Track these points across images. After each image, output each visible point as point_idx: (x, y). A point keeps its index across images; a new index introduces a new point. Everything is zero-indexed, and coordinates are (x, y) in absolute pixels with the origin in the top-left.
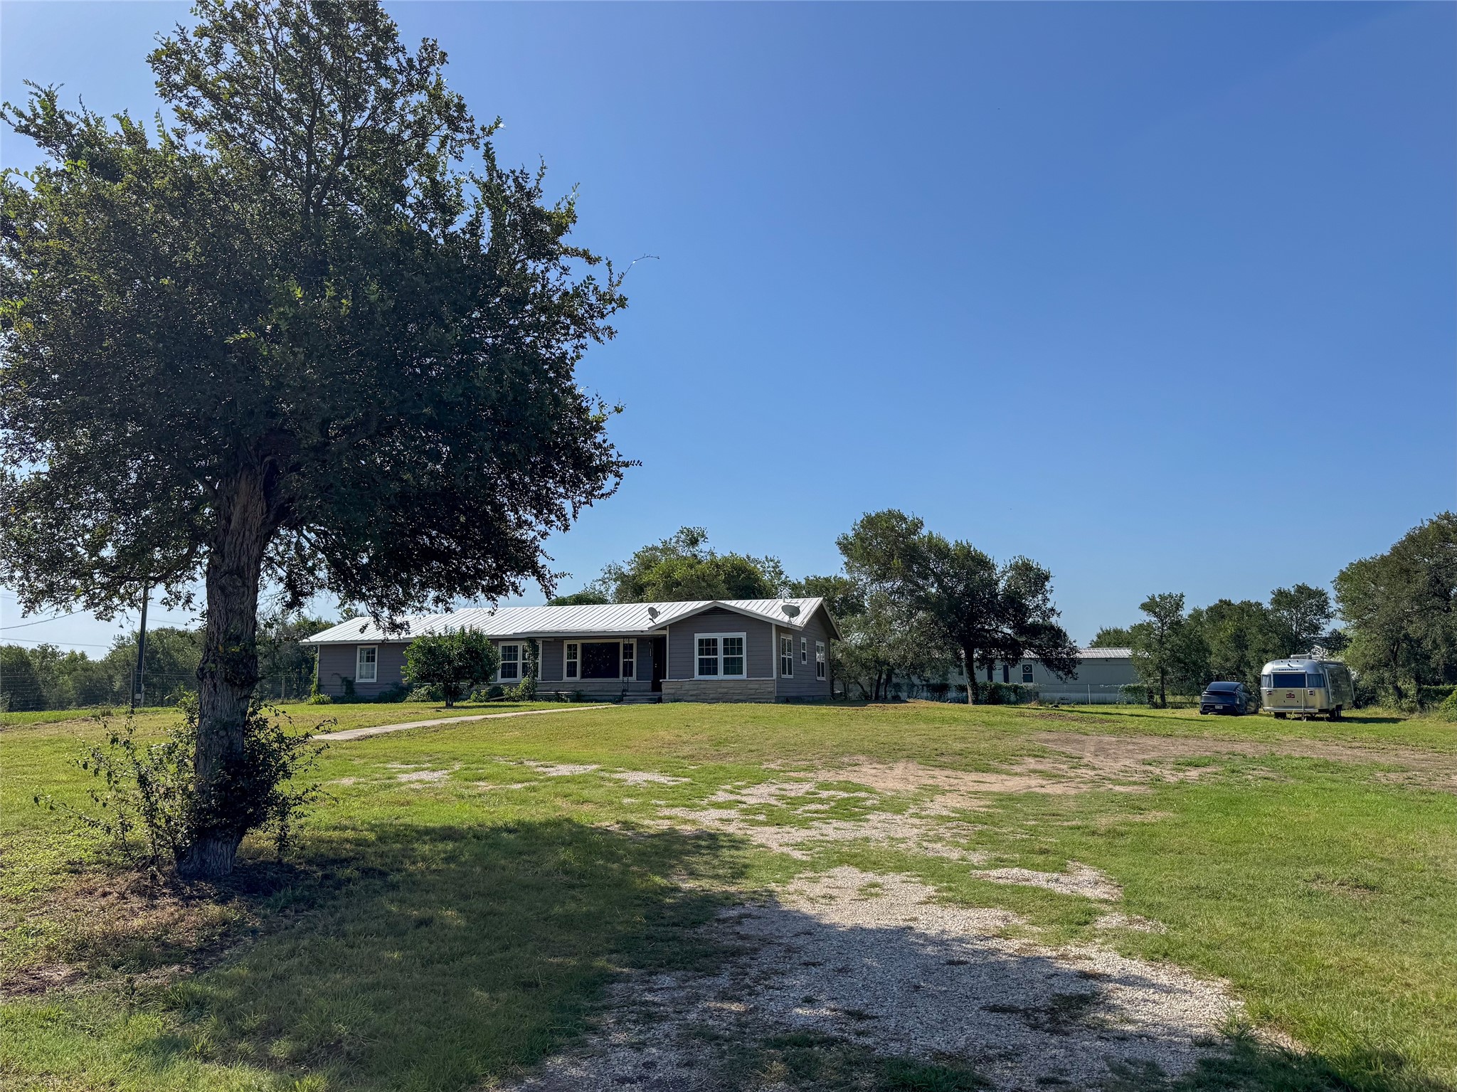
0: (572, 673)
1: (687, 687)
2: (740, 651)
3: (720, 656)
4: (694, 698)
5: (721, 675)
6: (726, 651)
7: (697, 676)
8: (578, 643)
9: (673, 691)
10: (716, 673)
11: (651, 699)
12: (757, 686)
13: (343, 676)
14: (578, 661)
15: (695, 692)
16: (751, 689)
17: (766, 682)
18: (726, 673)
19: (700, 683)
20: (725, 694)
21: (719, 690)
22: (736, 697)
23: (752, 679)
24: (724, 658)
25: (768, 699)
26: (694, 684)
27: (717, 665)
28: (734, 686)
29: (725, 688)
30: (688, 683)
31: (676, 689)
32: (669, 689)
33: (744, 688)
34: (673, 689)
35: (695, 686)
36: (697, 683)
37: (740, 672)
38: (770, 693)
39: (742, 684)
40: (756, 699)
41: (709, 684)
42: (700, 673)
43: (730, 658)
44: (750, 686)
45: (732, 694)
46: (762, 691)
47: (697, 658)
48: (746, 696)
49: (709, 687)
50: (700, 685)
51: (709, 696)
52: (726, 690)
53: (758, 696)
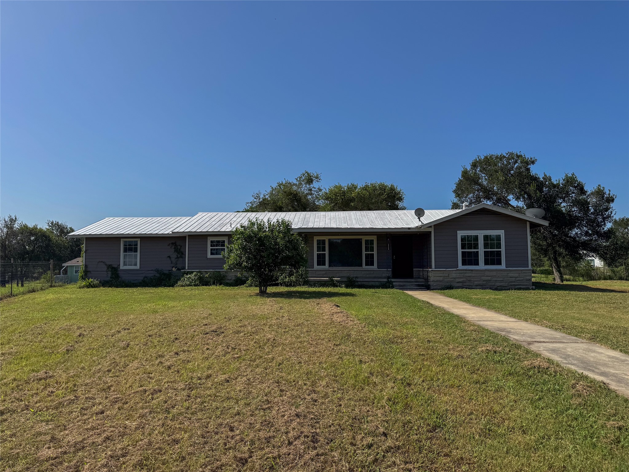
0: (321, 262)
1: (454, 275)
2: (499, 246)
3: (481, 250)
4: (460, 285)
5: (482, 266)
6: (486, 246)
7: (460, 266)
8: (326, 239)
9: (441, 279)
10: (477, 264)
11: (419, 285)
12: (517, 275)
13: (108, 263)
14: (327, 252)
15: (461, 280)
16: (511, 277)
17: (524, 271)
18: (486, 263)
19: (465, 271)
20: (489, 281)
21: (482, 278)
22: (499, 284)
23: (511, 269)
24: (484, 251)
25: (527, 285)
26: (460, 273)
27: (478, 257)
28: (495, 275)
29: (487, 276)
30: (454, 271)
31: (444, 277)
32: (437, 278)
33: (503, 277)
34: (441, 276)
35: (460, 274)
36: (462, 272)
37: (499, 263)
38: (528, 280)
39: (501, 272)
40: (516, 285)
41: (473, 273)
42: (464, 263)
43: (490, 251)
44: (509, 274)
45: (495, 282)
46: (521, 279)
47: (460, 251)
48: (507, 283)
49: (473, 275)
50: (465, 273)
51: (473, 283)
52: (489, 278)
53: (518, 283)
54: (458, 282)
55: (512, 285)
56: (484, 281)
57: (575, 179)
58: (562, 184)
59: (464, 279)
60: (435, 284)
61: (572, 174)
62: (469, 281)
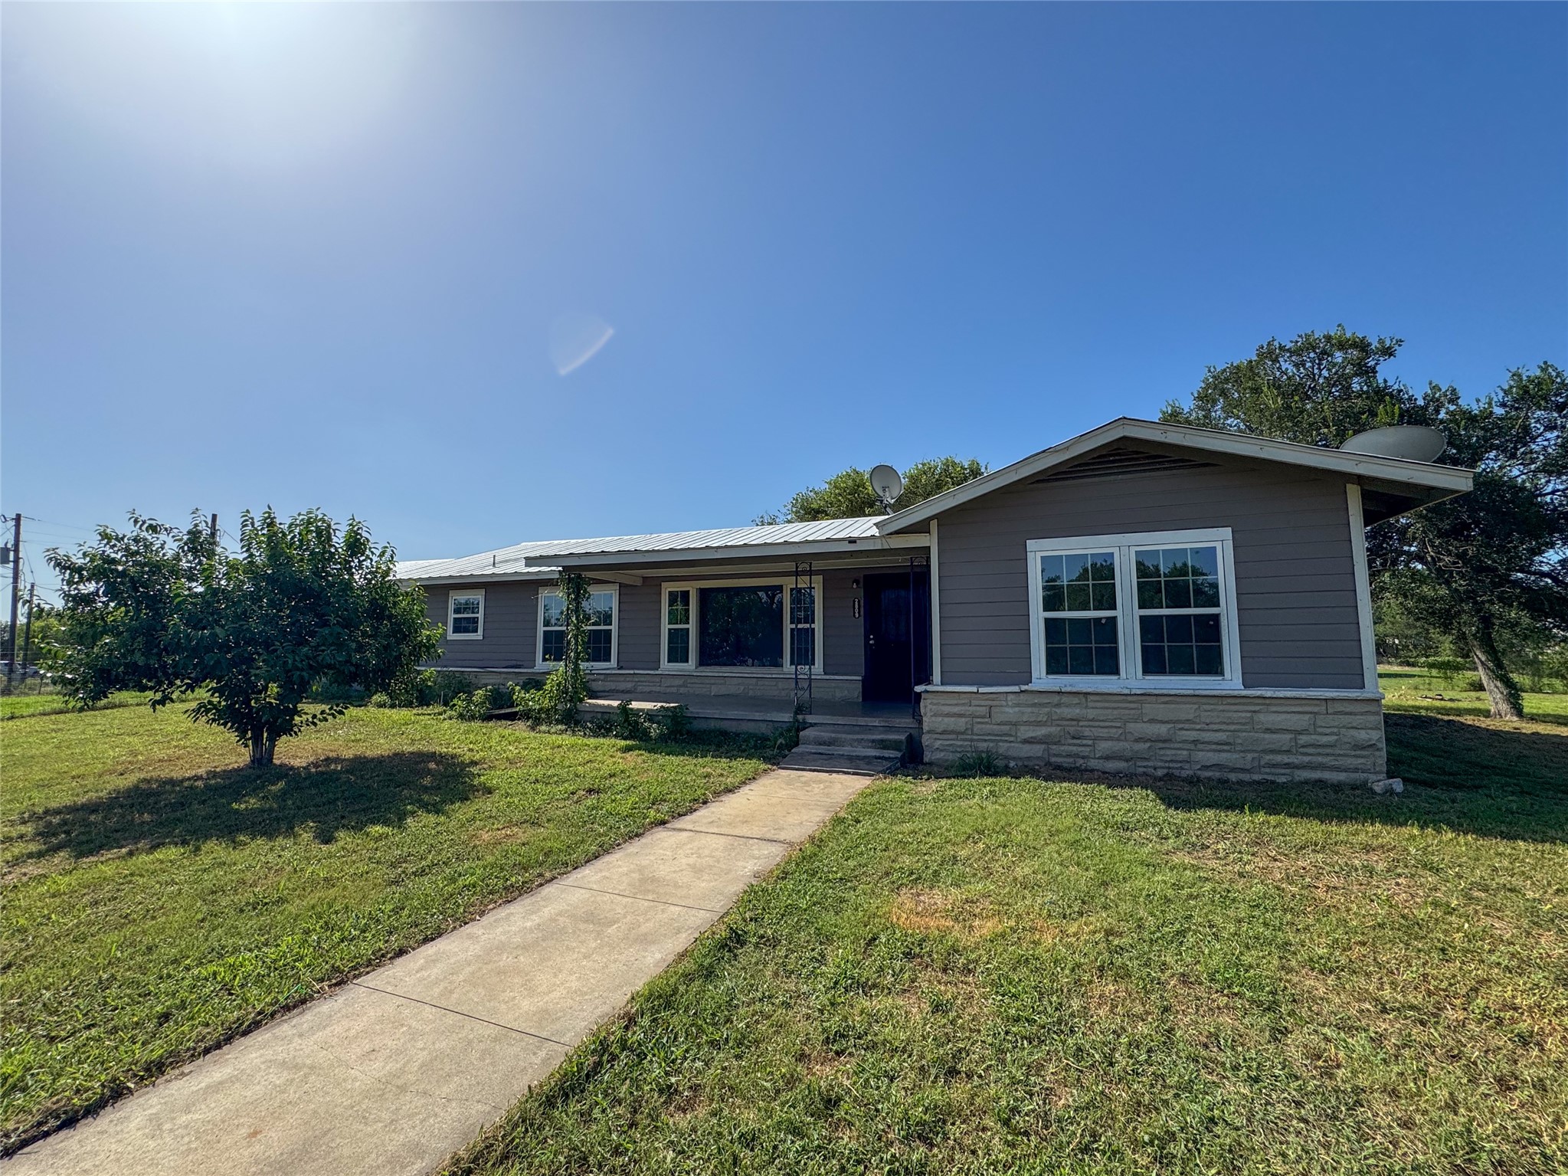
0: (678, 653)
1: (1010, 712)
2: (1209, 595)
3: (1127, 613)
5: (1131, 675)
6: (1148, 595)
7: (1041, 677)
8: (692, 588)
9: (961, 724)
10: (1112, 669)
11: (882, 744)
12: (1300, 721)
14: (692, 626)
15: (1041, 732)
16: (1268, 730)
17: (1339, 707)
18: (1153, 664)
19: (1056, 699)
20: (1165, 741)
21: (1131, 726)
22: (1210, 754)
23: (1268, 693)
24: (1141, 617)
25: (1356, 770)
26: (1034, 705)
27: (1114, 639)
28: (1191, 717)
29: (1152, 721)
30: (1010, 697)
31: (973, 716)
32: (946, 720)
33: (1233, 727)
34: (961, 715)
35: (1035, 710)
36: (1045, 700)
37: (1212, 665)
38: (1363, 748)
39: (1221, 708)
40: (1297, 767)
41: (1090, 704)
42: (1055, 665)
43: (1167, 616)
44: (1262, 717)
45: (1192, 747)
46: (1325, 739)
47: (1038, 616)
48: (1249, 756)
49: (1091, 713)
50: (1058, 705)
51: (1093, 745)
52: (1163, 730)
53: (1306, 759)
54: (1026, 741)
55: (1274, 766)
56: (1138, 740)
57: (1559, 380)
58: (1503, 405)
59: (1053, 730)
60: (938, 744)
61: (1540, 367)
62: (1074, 738)
